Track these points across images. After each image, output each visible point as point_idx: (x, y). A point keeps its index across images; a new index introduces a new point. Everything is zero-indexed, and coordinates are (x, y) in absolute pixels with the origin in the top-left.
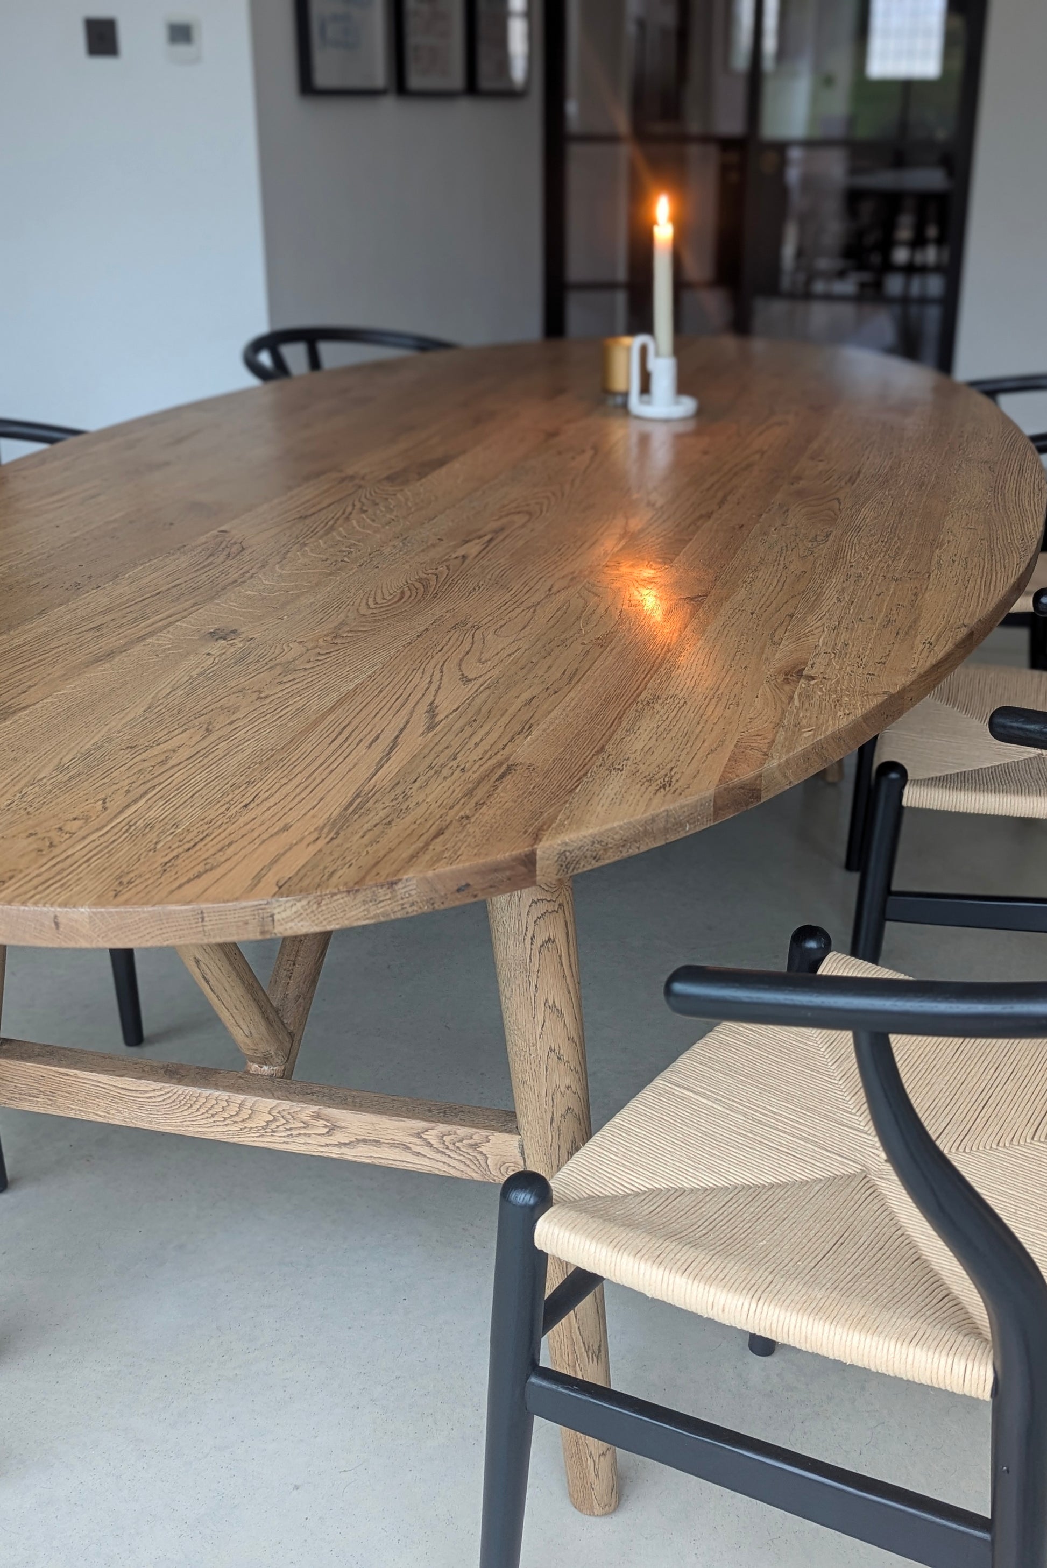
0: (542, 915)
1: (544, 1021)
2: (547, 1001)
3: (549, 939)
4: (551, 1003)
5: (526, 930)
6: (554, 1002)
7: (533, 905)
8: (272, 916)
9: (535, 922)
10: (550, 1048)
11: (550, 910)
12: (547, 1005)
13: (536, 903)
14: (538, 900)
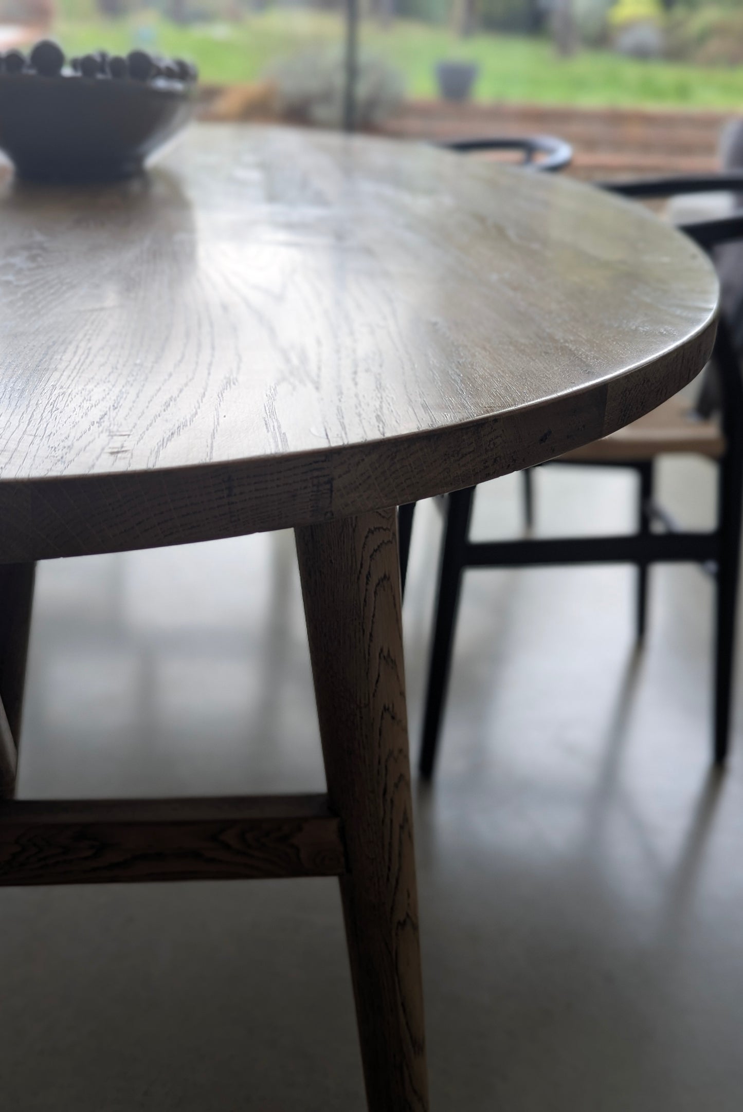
0: (379, 547)
1: (379, 676)
2: (382, 650)
3: (385, 576)
4: (385, 653)
5: (361, 567)
6: (389, 651)
7: (370, 535)
8: (330, 482)
9: (371, 556)
10: (385, 707)
11: (386, 541)
12: (382, 656)
13: (373, 533)
14: (375, 529)
